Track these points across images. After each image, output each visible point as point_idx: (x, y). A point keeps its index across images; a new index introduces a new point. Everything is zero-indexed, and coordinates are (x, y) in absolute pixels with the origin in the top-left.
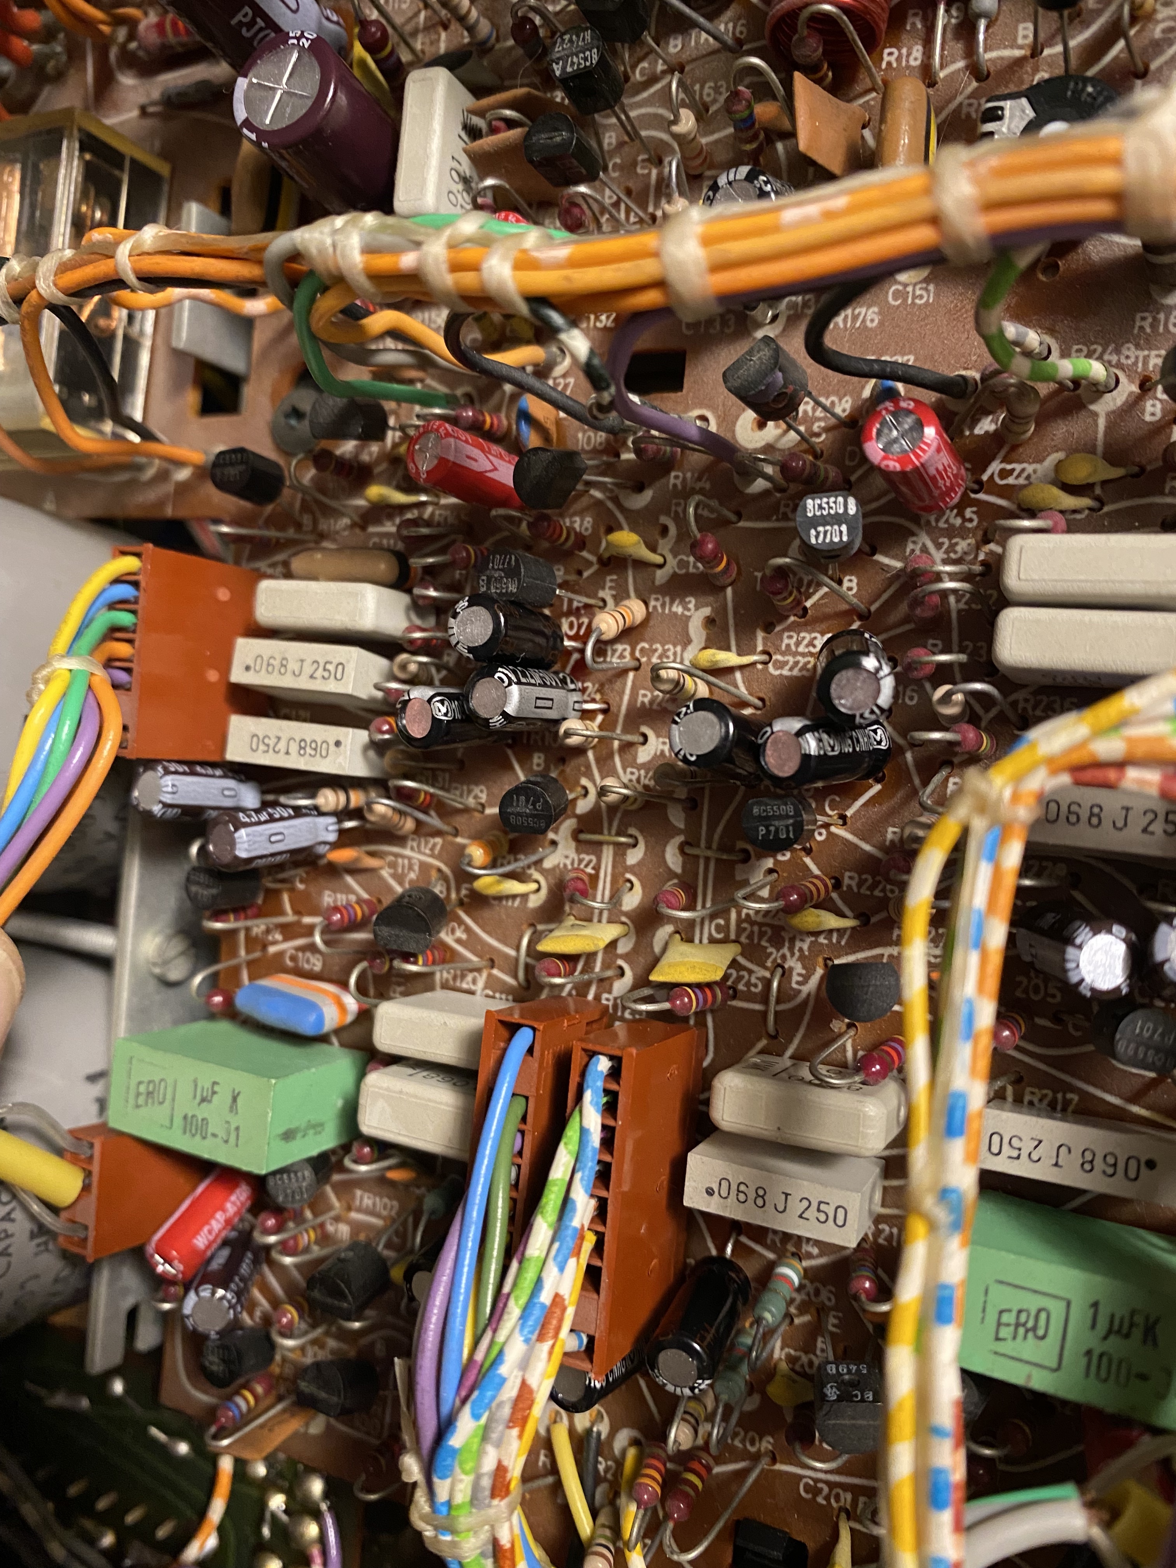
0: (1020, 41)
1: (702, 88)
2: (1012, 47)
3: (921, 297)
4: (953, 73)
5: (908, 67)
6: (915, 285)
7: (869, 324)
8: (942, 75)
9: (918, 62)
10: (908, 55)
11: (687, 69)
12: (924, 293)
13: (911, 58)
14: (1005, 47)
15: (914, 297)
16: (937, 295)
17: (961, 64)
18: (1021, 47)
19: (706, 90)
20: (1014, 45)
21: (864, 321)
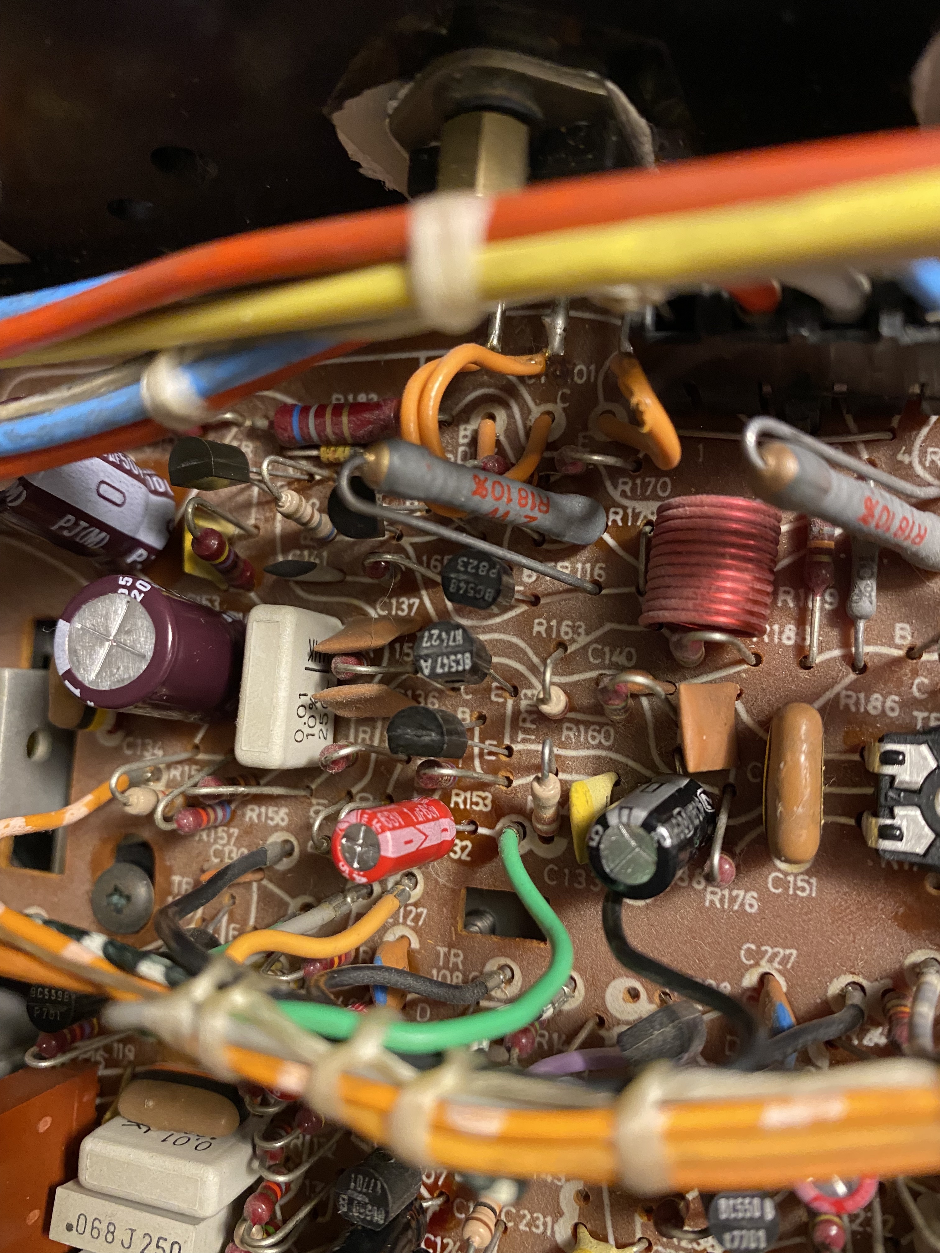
0: (898, 641)
1: (559, 624)
2: (889, 646)
3: (803, 889)
4: (829, 660)
5: (781, 645)
6: (796, 876)
7: (747, 908)
8: (817, 661)
9: (791, 642)
10: (781, 633)
11: (542, 601)
12: (806, 886)
13: (784, 637)
14: (882, 645)
15: (796, 888)
16: (819, 890)
17: (837, 653)
18: (899, 647)
19: (564, 629)
20: (891, 643)
21: (742, 905)
